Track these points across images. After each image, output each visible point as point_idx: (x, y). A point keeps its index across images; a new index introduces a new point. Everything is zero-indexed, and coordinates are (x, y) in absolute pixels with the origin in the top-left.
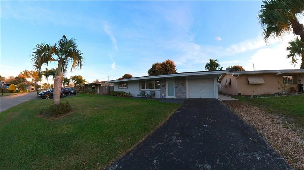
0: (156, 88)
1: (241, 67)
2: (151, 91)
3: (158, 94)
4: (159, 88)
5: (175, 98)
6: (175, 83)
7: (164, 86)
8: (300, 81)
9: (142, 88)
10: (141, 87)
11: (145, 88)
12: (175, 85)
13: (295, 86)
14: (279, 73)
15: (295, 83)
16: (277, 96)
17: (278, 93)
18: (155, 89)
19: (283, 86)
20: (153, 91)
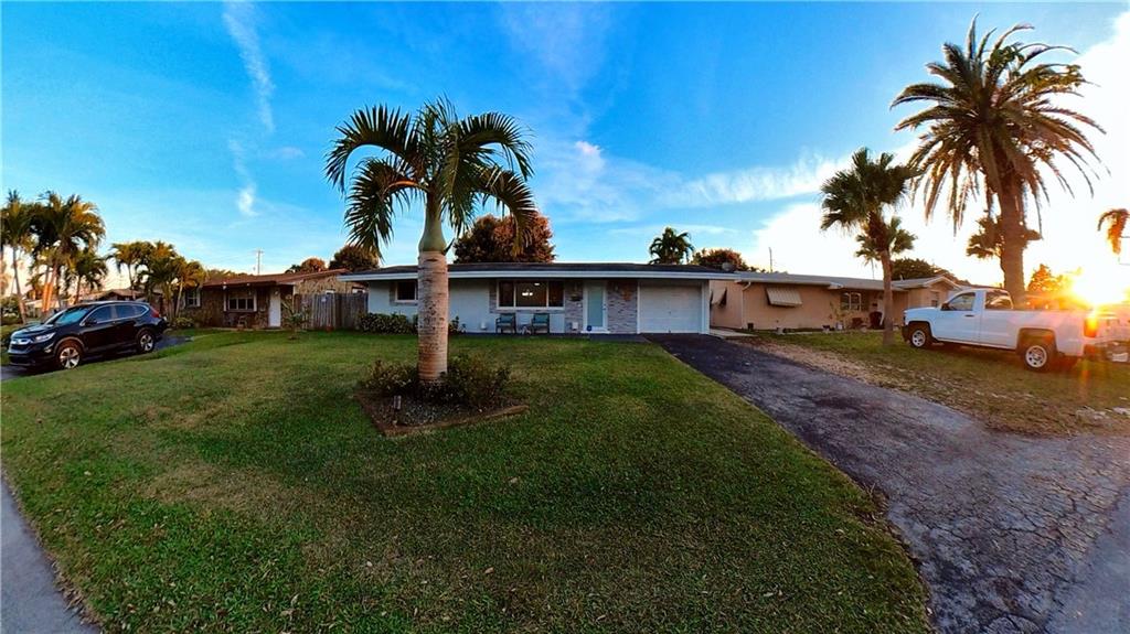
0: (550, 305)
1: (738, 256)
2: (537, 314)
3: (558, 324)
4: (561, 305)
5: (608, 332)
6: (609, 293)
7: (578, 299)
8: (876, 305)
9: (501, 305)
10: (498, 302)
11: (512, 305)
12: (609, 298)
13: (864, 316)
14: (834, 286)
15: (865, 309)
16: (827, 331)
17: (828, 327)
18: (547, 308)
19: (839, 313)
20: (544, 314)
